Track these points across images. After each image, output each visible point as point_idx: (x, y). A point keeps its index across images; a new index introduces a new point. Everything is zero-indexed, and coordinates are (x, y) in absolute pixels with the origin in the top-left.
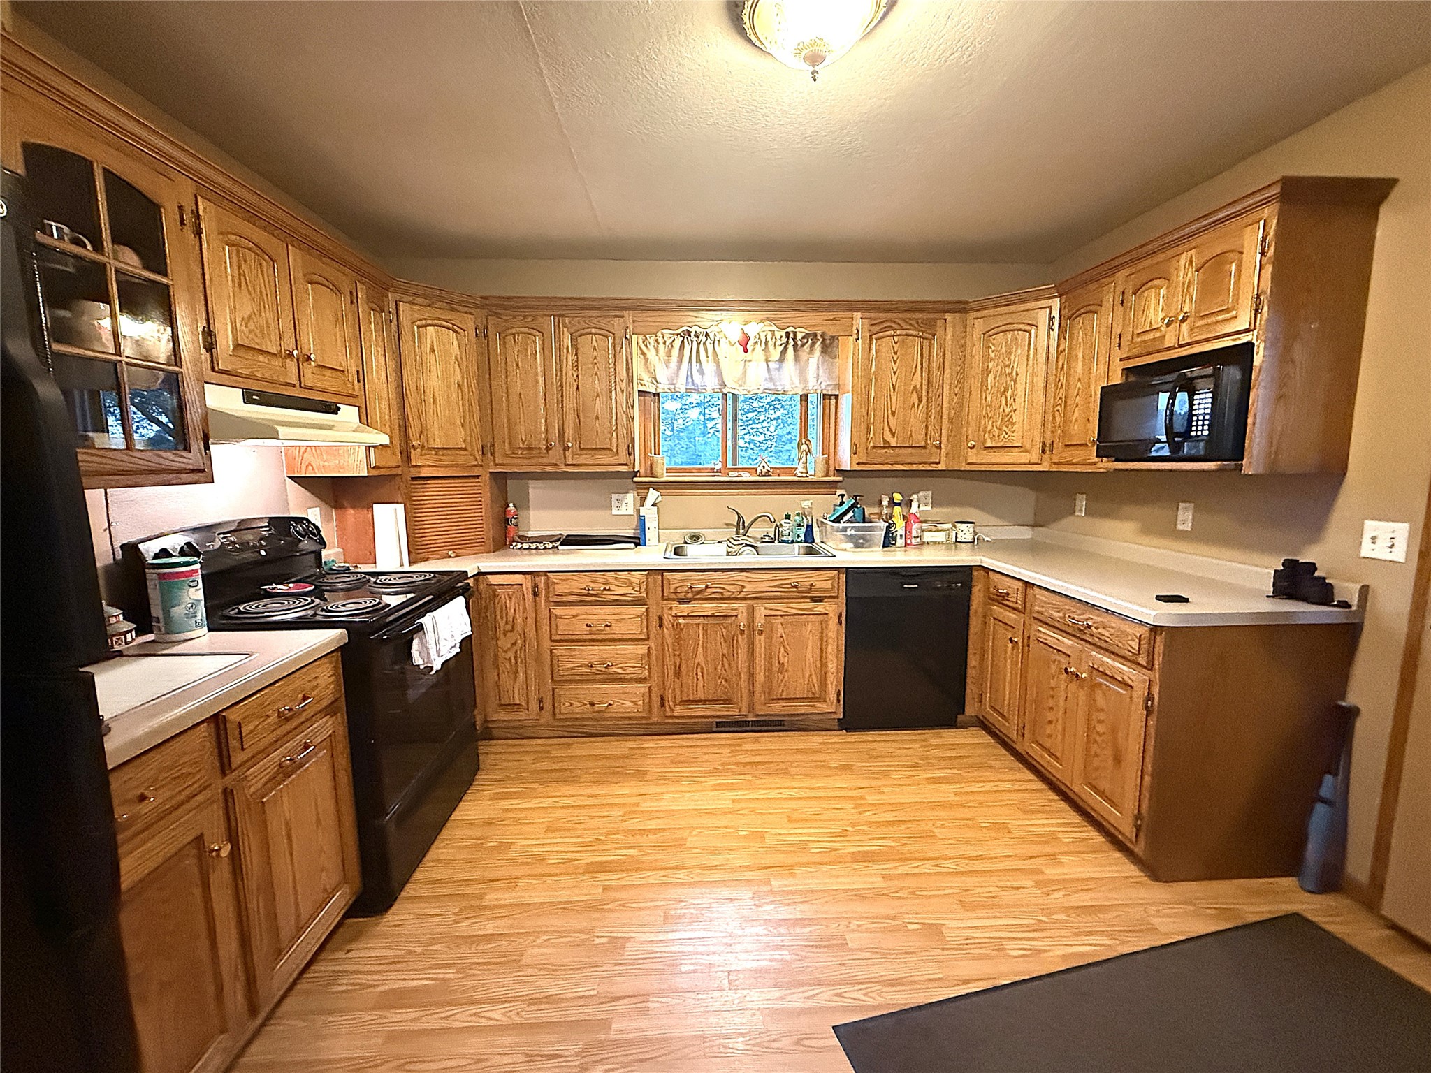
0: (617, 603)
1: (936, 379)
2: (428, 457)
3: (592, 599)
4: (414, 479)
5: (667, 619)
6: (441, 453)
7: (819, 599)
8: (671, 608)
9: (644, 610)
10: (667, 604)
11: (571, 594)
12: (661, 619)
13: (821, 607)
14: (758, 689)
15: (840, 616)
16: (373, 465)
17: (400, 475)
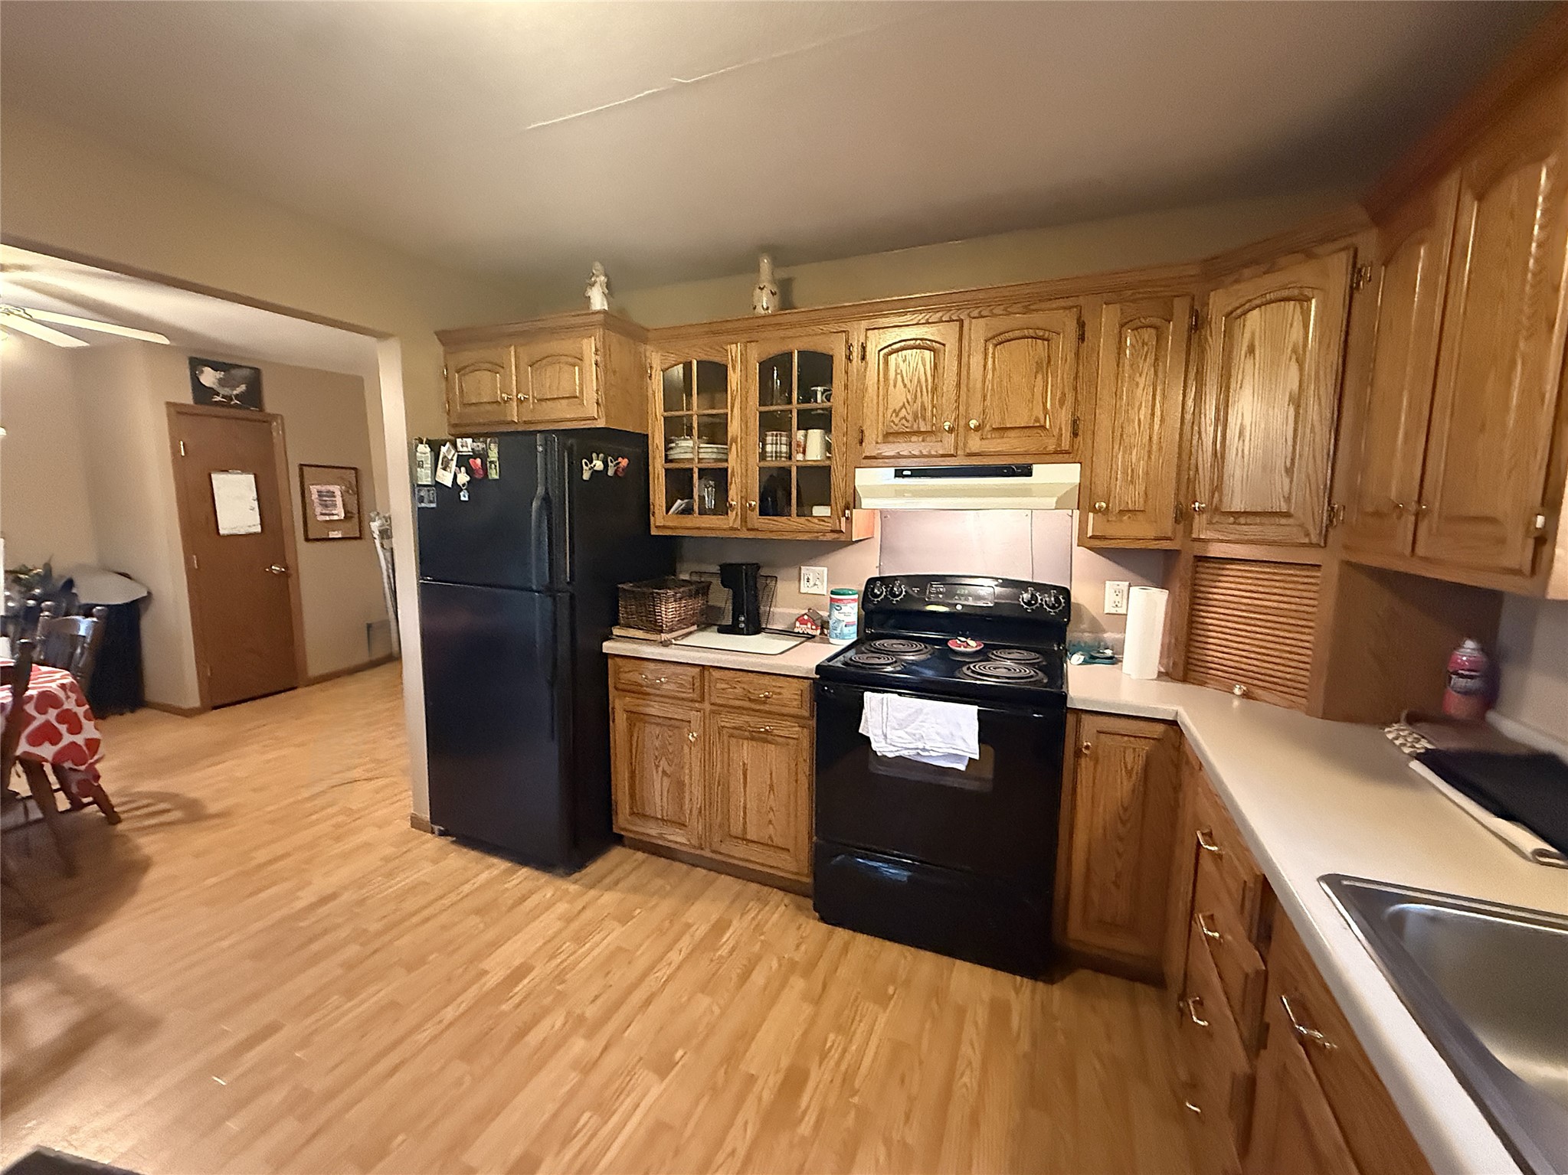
2: (1219, 526)
4: (1199, 558)
6: (1242, 520)
16: (1090, 534)
17: (1178, 552)
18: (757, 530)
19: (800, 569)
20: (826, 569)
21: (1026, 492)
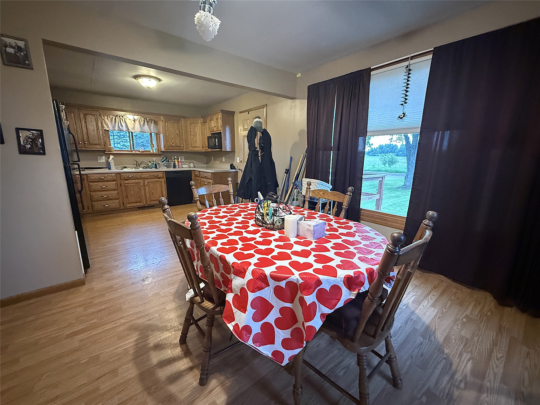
0: (108, 181)
1: (181, 132)
3: (100, 180)
5: (123, 184)
7: (160, 178)
9: (116, 182)
10: (122, 181)
11: (95, 179)
12: (121, 184)
13: (160, 180)
14: (147, 198)
15: (165, 181)
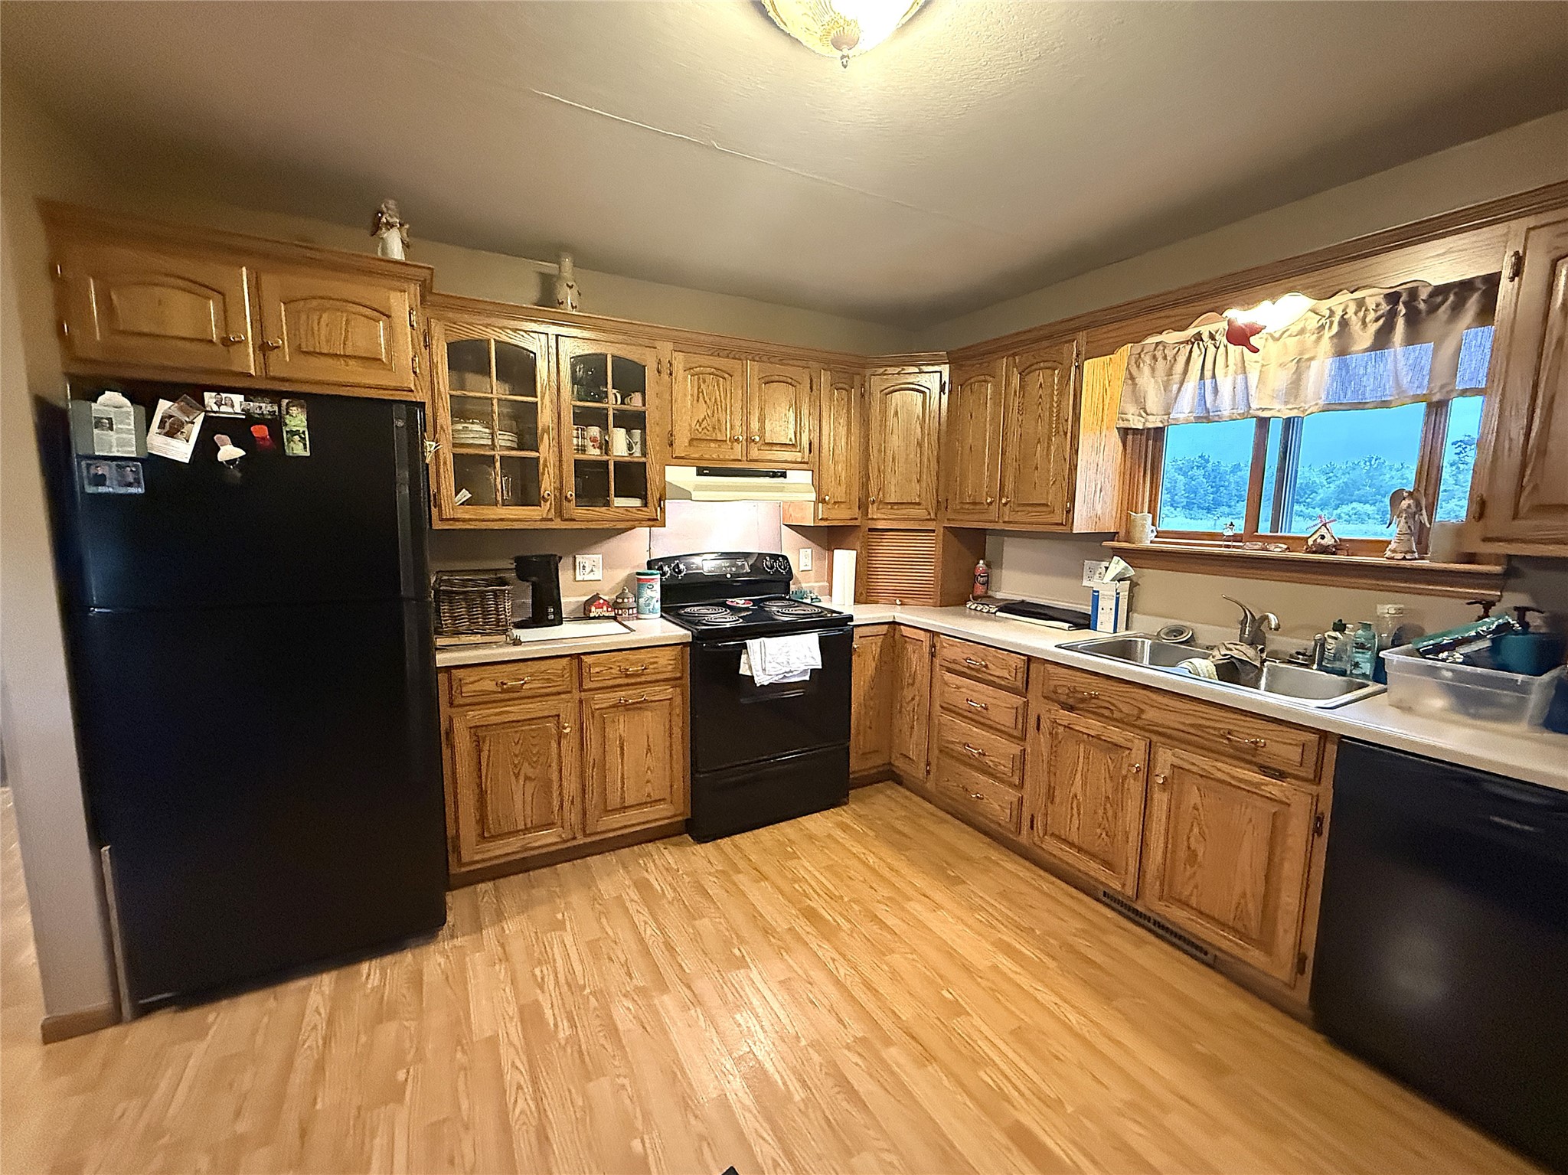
0: (993, 685)
2: (883, 511)
3: (973, 673)
4: (870, 530)
5: (1046, 723)
6: (895, 507)
7: (1273, 774)
8: (1049, 711)
9: (1021, 702)
10: (1047, 705)
11: (956, 662)
12: (1038, 720)
16: (820, 517)
17: (859, 526)
18: (574, 520)
19: (575, 558)
20: (600, 556)
21: (781, 490)
